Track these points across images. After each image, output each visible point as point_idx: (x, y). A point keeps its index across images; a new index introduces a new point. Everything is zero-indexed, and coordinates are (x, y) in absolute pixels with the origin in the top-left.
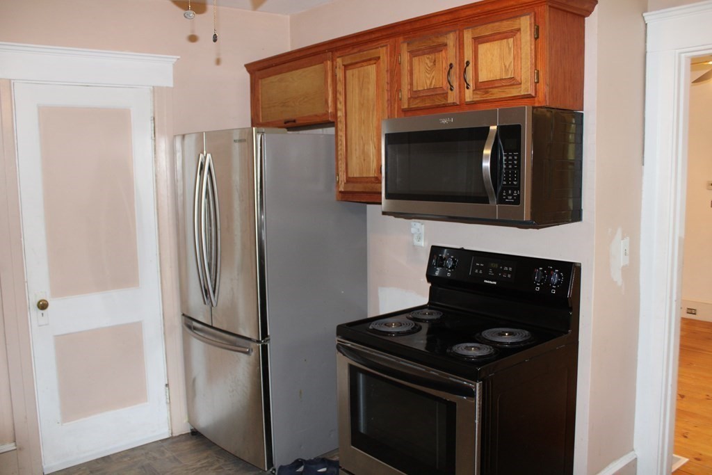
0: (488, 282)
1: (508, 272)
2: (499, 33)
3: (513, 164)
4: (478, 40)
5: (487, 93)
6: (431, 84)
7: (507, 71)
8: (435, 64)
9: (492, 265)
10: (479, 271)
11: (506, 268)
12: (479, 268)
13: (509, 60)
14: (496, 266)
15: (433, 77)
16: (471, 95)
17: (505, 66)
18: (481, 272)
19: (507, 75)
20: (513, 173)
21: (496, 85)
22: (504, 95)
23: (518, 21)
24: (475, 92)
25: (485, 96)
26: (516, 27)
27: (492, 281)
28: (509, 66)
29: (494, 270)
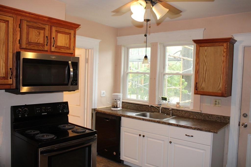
0: (44, 114)
1: (49, 109)
2: (64, 32)
3: (75, 74)
4: (57, 32)
5: (60, 50)
6: (38, 41)
7: (67, 45)
8: (40, 34)
9: (43, 108)
10: (38, 111)
11: (48, 108)
12: (38, 110)
13: (68, 41)
14: (44, 108)
15: (39, 39)
16: (54, 49)
17: (66, 43)
18: (39, 111)
19: (67, 46)
20: (75, 76)
21: (62, 48)
22: (65, 52)
23: (70, 31)
24: (56, 48)
25: (59, 50)
26: (70, 32)
27: (45, 113)
28: (67, 43)
29: (44, 109)
